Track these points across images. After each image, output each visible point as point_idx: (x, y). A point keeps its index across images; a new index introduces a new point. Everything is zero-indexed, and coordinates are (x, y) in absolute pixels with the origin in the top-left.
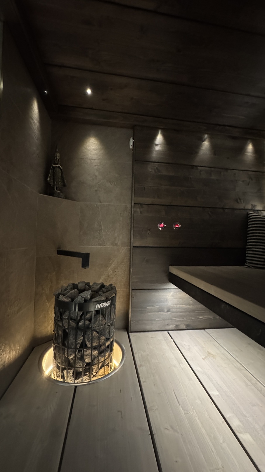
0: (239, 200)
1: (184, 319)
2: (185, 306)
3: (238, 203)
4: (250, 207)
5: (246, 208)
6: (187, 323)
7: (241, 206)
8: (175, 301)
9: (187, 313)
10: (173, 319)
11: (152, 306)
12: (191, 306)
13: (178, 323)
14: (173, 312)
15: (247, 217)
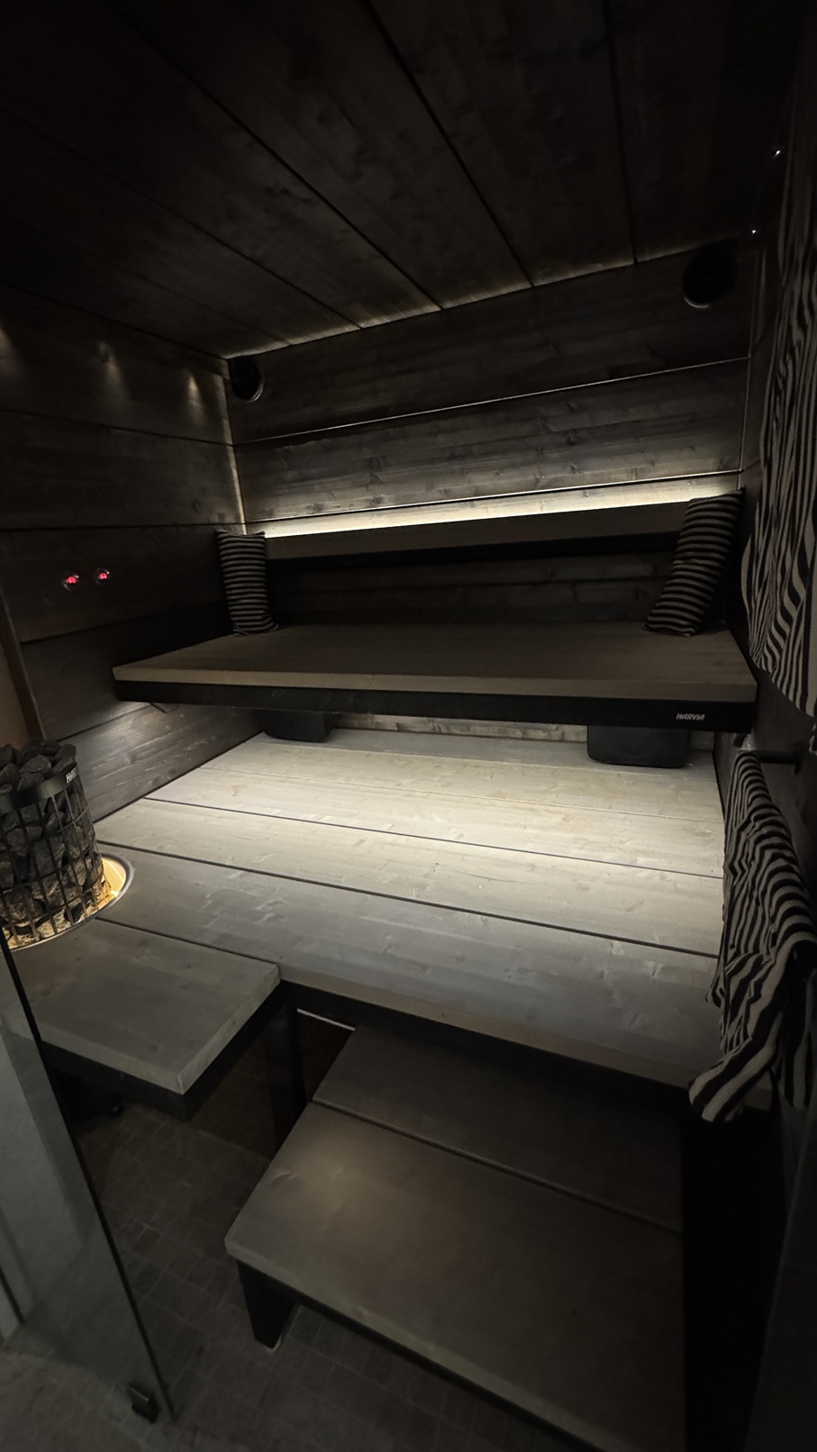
0: (197, 505)
1: (164, 763)
2: (159, 739)
3: (197, 511)
4: (216, 520)
5: (211, 521)
6: (171, 768)
7: (202, 518)
8: (140, 736)
9: (166, 751)
10: (147, 770)
11: (103, 762)
12: (169, 734)
13: (156, 776)
14: (141, 759)
15: (216, 539)
